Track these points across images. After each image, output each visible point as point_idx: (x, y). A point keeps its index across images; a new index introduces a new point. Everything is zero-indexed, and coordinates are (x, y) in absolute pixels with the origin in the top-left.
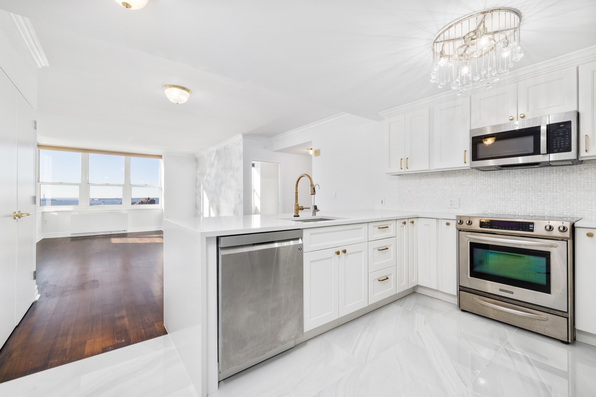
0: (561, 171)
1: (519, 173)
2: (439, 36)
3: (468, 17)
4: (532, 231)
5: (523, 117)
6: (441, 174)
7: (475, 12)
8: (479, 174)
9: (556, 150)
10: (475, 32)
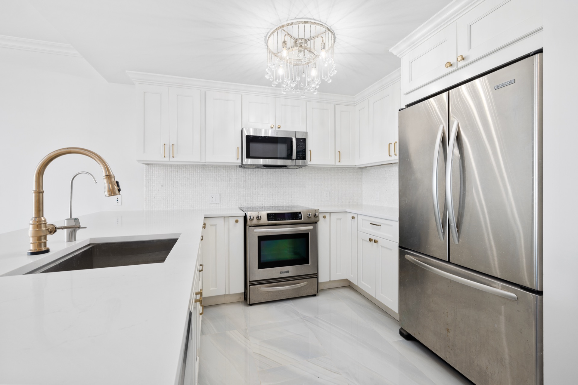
0: (288, 172)
1: (265, 172)
2: (292, 24)
3: (321, 24)
4: (301, 219)
5: (279, 128)
6: (201, 167)
7: (326, 24)
8: (237, 170)
9: (299, 158)
10: (306, 41)
